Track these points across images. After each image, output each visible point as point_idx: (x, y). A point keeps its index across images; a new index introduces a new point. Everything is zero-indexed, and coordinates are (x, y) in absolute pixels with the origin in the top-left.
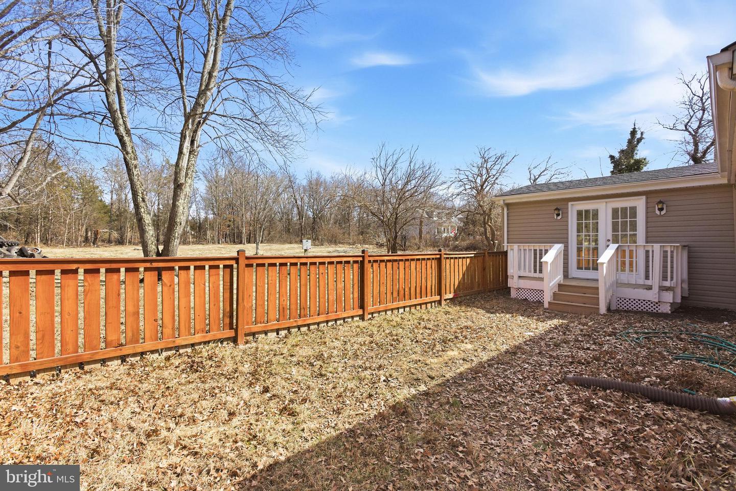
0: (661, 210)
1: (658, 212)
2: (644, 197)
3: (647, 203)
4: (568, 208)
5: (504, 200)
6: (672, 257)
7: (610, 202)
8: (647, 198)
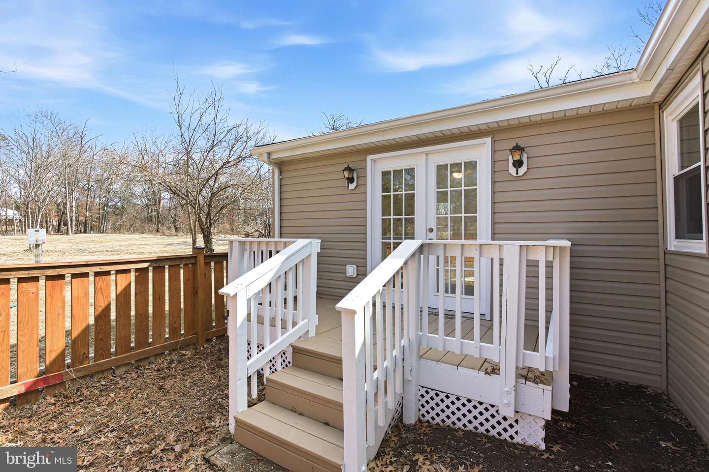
0: (518, 164)
1: (512, 170)
2: (488, 140)
3: (494, 152)
4: (365, 168)
5: (269, 154)
6: (549, 277)
7: (433, 152)
8: (494, 142)
